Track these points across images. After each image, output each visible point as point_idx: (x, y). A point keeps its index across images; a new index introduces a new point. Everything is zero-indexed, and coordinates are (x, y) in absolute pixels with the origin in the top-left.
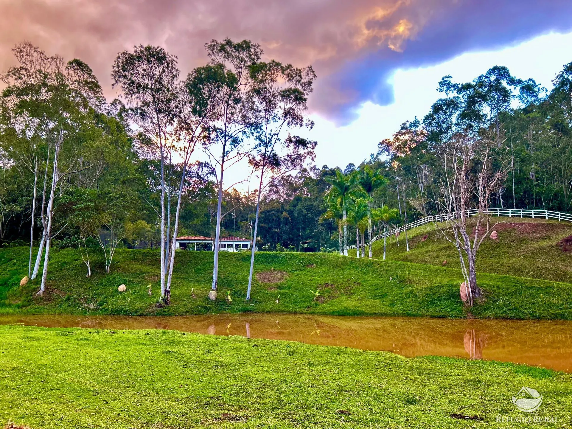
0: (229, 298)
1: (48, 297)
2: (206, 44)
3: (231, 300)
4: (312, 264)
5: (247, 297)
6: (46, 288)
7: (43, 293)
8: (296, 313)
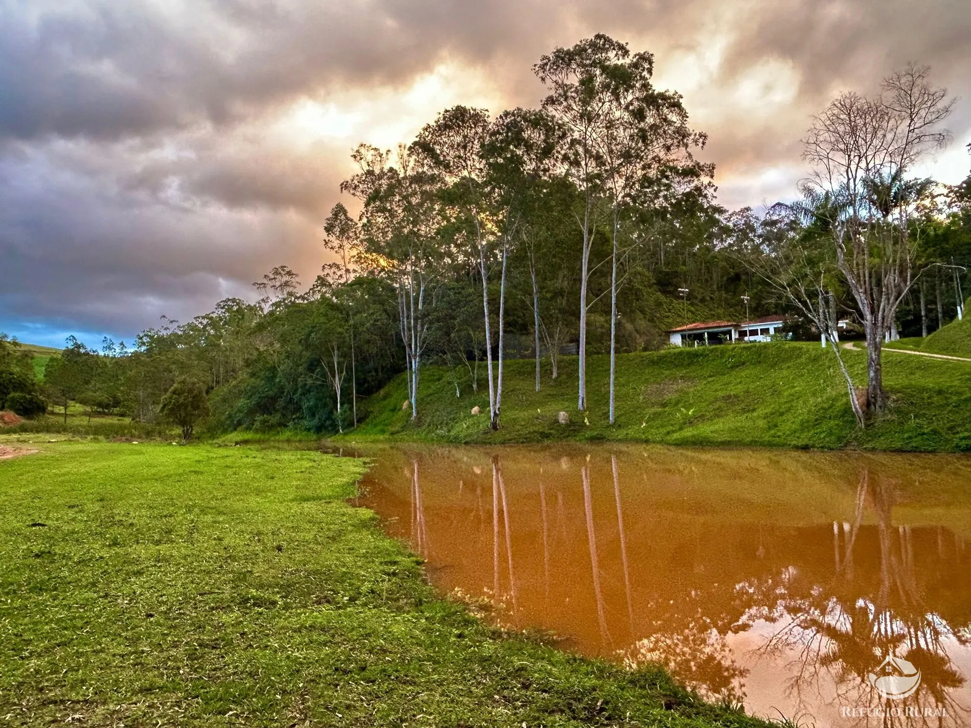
0: (586, 421)
1: (419, 422)
2: (535, 65)
3: (588, 424)
4: (743, 363)
5: (611, 419)
6: (418, 413)
7: (415, 417)
8: (647, 441)
